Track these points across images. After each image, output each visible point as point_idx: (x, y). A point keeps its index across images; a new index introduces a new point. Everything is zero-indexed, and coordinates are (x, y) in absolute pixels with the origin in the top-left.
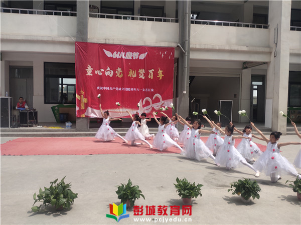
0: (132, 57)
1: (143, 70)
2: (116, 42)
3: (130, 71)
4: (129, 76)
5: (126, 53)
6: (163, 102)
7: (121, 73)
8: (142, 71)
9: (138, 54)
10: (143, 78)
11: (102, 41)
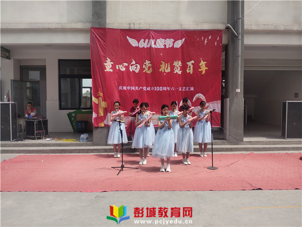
0: (165, 46)
2: (144, 26)
3: (161, 64)
4: (160, 70)
5: (156, 40)
8: (178, 64)
9: (173, 40)
10: (180, 73)
11: (125, 25)
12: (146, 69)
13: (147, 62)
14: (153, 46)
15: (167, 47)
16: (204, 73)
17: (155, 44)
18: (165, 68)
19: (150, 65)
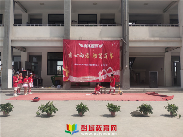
4: (93, 57)
8: (100, 54)
9: (98, 45)
10: (102, 58)
11: (78, 38)
12: (87, 57)
13: (87, 54)
14: (90, 47)
15: (96, 47)
16: (112, 58)
17: (91, 46)
18: (95, 56)
19: (88, 55)
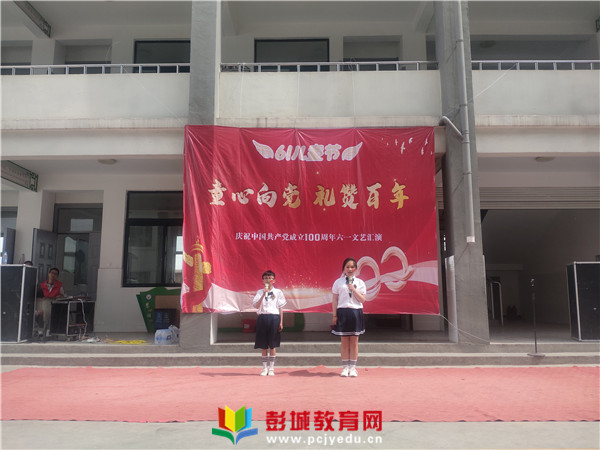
0: (325, 157)
1: (353, 187)
2: (284, 123)
3: (318, 190)
4: (315, 203)
5: (307, 148)
6: (410, 268)
7: (295, 198)
10: (354, 206)
11: (250, 121)
13: (290, 188)
14: (302, 158)
15: (329, 159)
18: (325, 199)
